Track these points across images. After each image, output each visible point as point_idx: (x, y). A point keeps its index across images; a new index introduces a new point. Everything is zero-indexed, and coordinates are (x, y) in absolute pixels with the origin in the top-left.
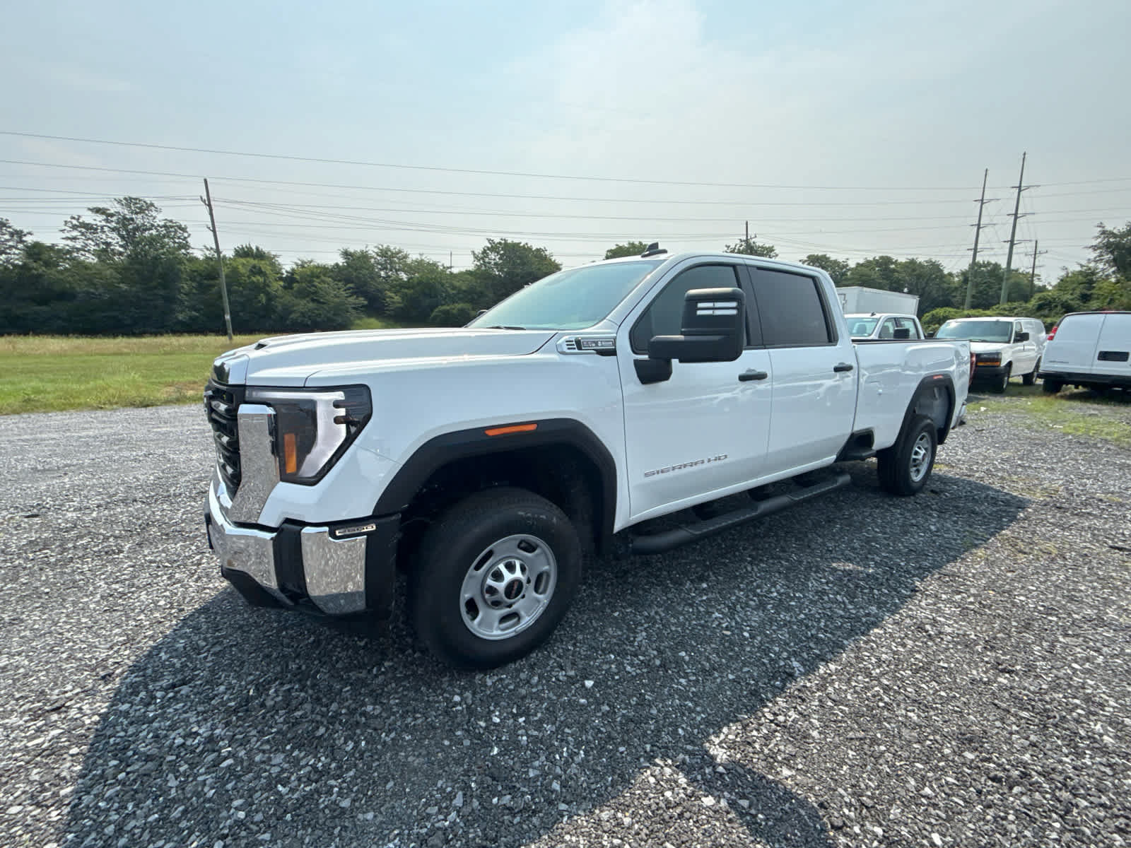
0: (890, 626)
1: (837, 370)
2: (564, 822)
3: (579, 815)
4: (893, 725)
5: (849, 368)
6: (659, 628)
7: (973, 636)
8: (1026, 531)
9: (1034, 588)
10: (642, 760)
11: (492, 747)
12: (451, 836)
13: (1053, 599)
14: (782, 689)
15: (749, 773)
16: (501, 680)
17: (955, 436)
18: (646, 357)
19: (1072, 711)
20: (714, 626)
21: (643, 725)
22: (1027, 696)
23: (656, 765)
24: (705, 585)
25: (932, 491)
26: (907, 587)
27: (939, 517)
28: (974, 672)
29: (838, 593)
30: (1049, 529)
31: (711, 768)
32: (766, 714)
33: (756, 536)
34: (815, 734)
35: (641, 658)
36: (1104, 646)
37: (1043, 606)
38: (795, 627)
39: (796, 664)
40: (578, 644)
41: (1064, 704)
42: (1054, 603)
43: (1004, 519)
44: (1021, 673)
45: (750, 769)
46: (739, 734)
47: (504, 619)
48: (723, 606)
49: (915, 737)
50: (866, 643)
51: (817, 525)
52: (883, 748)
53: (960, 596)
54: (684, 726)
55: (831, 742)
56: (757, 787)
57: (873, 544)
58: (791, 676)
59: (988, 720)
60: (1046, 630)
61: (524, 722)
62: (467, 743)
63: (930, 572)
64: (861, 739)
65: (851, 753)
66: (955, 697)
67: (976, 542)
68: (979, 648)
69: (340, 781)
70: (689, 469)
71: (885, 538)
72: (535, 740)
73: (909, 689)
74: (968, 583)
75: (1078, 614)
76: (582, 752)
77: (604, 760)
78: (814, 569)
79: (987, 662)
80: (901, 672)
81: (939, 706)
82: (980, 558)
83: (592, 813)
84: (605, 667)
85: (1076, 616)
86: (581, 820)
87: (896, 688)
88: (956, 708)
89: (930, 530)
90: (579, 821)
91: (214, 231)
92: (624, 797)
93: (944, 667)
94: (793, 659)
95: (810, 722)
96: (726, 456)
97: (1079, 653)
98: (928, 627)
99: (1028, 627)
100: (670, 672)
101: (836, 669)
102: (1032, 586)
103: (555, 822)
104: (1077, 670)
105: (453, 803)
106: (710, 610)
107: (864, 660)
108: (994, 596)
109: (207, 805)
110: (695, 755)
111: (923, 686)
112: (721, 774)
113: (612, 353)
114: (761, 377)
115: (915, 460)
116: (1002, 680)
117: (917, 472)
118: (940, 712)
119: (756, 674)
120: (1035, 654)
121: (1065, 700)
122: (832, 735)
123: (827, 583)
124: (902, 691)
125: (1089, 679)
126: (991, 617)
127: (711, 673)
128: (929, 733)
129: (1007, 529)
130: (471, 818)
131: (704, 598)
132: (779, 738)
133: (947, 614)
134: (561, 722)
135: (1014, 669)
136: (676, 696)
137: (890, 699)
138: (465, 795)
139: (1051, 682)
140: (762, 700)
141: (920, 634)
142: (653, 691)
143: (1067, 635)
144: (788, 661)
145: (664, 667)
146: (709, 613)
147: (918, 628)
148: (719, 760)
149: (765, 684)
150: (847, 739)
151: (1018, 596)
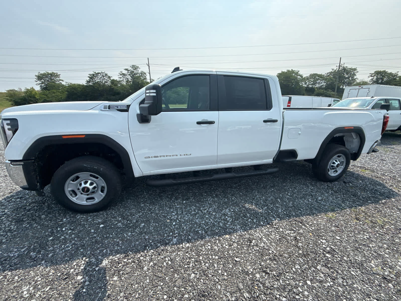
0: (235, 236)
1: (265, 121)
3: (43, 267)
4: (178, 276)
5: (275, 121)
6: (148, 213)
7: (270, 252)
8: (375, 210)
9: (339, 238)
10: (82, 256)
11: (51, 237)
12: (9, 259)
13: (344, 246)
14: (157, 248)
15: (103, 274)
16: (83, 217)
20: (168, 217)
21: (97, 245)
22: (259, 287)
23: (82, 259)
24: (184, 202)
25: (344, 182)
26: (267, 221)
27: (332, 194)
28: (249, 267)
29: (231, 217)
31: (96, 267)
32: (139, 255)
33: (231, 187)
34: (145, 268)
35: (129, 222)
36: (342, 278)
37: (332, 248)
38: (195, 226)
39: (175, 240)
40: (118, 212)
42: (341, 248)
43: (369, 202)
44: (271, 276)
45: (106, 272)
46: (120, 258)
47: (88, 199)
48: (181, 211)
49: (180, 284)
50: (216, 239)
53: (289, 232)
54: (108, 249)
55: (146, 274)
56: (98, 280)
57: (279, 200)
59: (226, 291)
60: (316, 260)
61: (70, 232)
62: (47, 233)
63: (290, 217)
64: (159, 277)
65: (148, 281)
66: (223, 275)
67: (336, 209)
68: (266, 257)
69: (10, 234)
70: (169, 157)
71: (288, 199)
72: (65, 239)
73: (207, 265)
74: (304, 227)
76: (71, 247)
77: (73, 252)
78: (235, 205)
79: (261, 265)
80: (214, 257)
81: (210, 276)
82: (328, 217)
83: (47, 267)
84: (114, 222)
85: (345, 258)
87: (202, 262)
89: (317, 199)
90: (41, 268)
91: (150, 74)
92: (61, 266)
93: (236, 261)
94: (177, 238)
95: (150, 263)
96: (190, 154)
97: (320, 277)
98: (254, 241)
99: (305, 256)
100: (130, 229)
101: (189, 246)
103: (35, 266)
104: (307, 284)
105: (22, 250)
106: (174, 212)
107: (205, 246)
108: (310, 236)
110: (98, 260)
111: (216, 265)
112: (95, 270)
114: (211, 123)
115: (332, 166)
116: (258, 276)
117: (334, 172)
118: (207, 278)
119: (156, 239)
120: (292, 269)
121: (278, 296)
122: (151, 271)
123: (232, 212)
124: (203, 264)
125: (307, 291)
126: (292, 245)
127: (142, 234)
128: (189, 286)
129: (364, 206)
130: (20, 256)
131: (178, 206)
132: (131, 265)
133: (271, 238)
134: (79, 236)
135: (270, 273)
136: (120, 238)
137: (193, 265)
138: (27, 248)
139: (282, 285)
140: (145, 249)
141: (246, 243)
142: (116, 234)
143: (326, 266)
144: (174, 238)
145: (130, 227)
146: (172, 212)
147: (248, 240)
148: (101, 265)
149: (154, 244)
150: (154, 275)
151: (323, 239)
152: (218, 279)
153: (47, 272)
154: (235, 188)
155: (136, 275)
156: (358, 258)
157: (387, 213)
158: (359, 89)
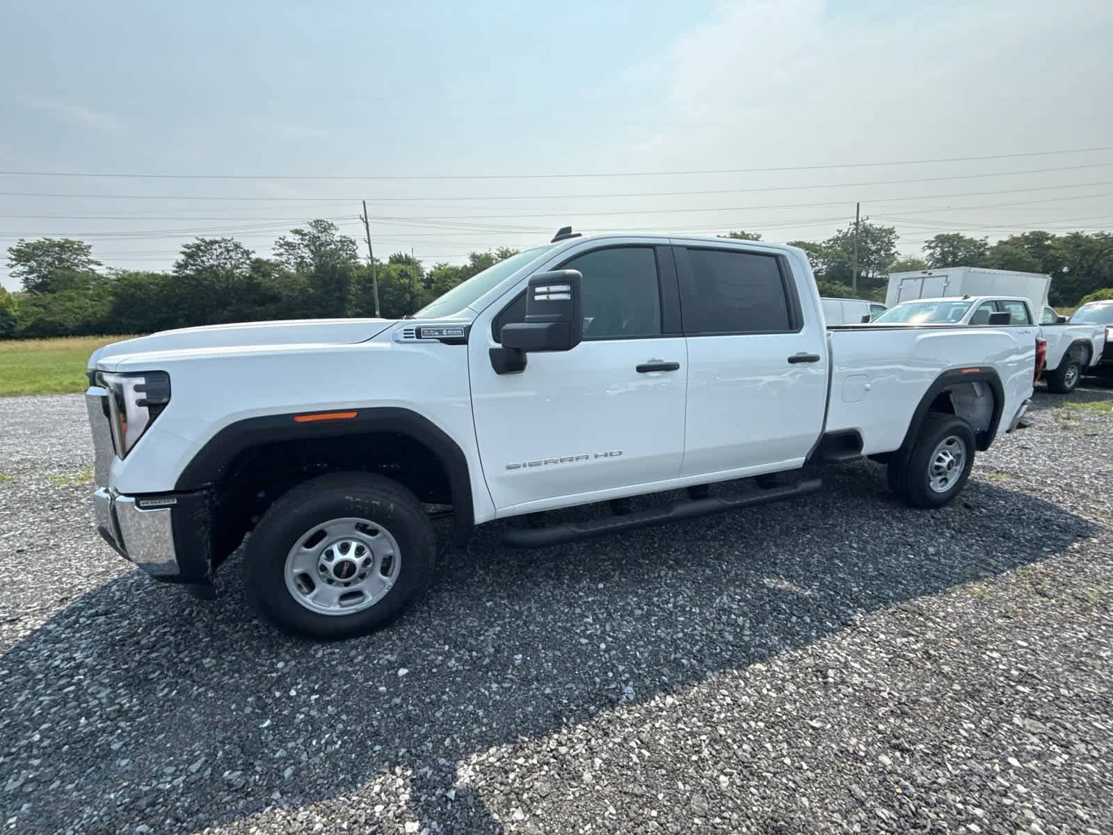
0: (780, 663)
1: (792, 360)
2: (264, 813)
3: (282, 809)
4: (688, 787)
5: (813, 359)
6: (518, 625)
7: (885, 695)
8: (1069, 568)
9: (1025, 644)
10: (387, 764)
11: (266, 719)
12: (161, 800)
13: (1046, 663)
14: (591, 716)
15: (476, 807)
16: (333, 653)
17: (1049, 440)
18: (499, 346)
19: (960, 823)
20: (578, 631)
21: (416, 726)
22: (904, 788)
23: (393, 773)
24: (601, 586)
25: (966, 506)
26: (838, 618)
27: (952, 537)
28: (854, 741)
29: (745, 615)
30: (1109, 568)
31: (443, 789)
32: (551, 742)
33: (703, 538)
34: (587, 777)
35: (474, 654)
36: (1083, 741)
37: (1021, 670)
38: (663, 646)
39: (629, 689)
40: (428, 630)
41: (954, 812)
42: (1043, 668)
43: (1046, 549)
44: (917, 756)
45: (482, 802)
46: (503, 757)
47: (344, 597)
48: (603, 610)
49: (703, 809)
50: (734, 678)
51: (786, 532)
52: (654, 813)
53: (904, 640)
54: (455, 736)
55: (598, 791)
56: (471, 825)
57: (837, 561)
58: (612, 704)
59: (827, 809)
60: (1001, 703)
61: (316, 700)
62: (248, 710)
63: (886, 603)
64: (637, 796)
65: (612, 810)
66: (800, 768)
67: (981, 574)
68: (882, 710)
69: (128, 724)
70: (567, 464)
71: (858, 556)
72: (310, 720)
73: (745, 747)
74: (931, 624)
75: (1068, 689)
76: (340, 742)
77: (353, 756)
78: (737, 583)
79: (879, 732)
80: (753, 724)
81: (769, 775)
82: (972, 594)
83: (296, 809)
84: (432, 657)
85: (1064, 691)
86: (280, 815)
87: (729, 741)
88: (791, 784)
89: (926, 552)
90: (278, 815)
91: (369, 243)
92: (338, 800)
93: (813, 728)
94: (631, 683)
95: (593, 762)
96: (620, 453)
97: (1032, 744)
98: (831, 673)
99: (973, 695)
100: (490, 674)
101: (673, 703)
102: (1025, 640)
103: (257, 810)
104: (1011, 766)
105: (191, 767)
106: (586, 614)
107: (715, 699)
108: (957, 645)
109: (26, 723)
110: (441, 771)
111: (768, 746)
112: (448, 800)
113: (463, 341)
114: (672, 367)
115: (938, 467)
116: (885, 759)
117: (941, 481)
118: (765, 783)
119: (577, 693)
120: (959, 733)
121: (960, 806)
122: (606, 782)
123: (739, 601)
124: (735, 747)
125: (1022, 783)
126: (928, 673)
127: (530, 683)
128: (728, 808)
129: (1040, 561)
130: (193, 786)
131: (590, 599)
132: (543, 773)
133: (869, 660)
134: (346, 706)
135: (912, 748)
136: (475, 702)
137: (711, 754)
138: (206, 761)
139: (956, 776)
140: (560, 725)
141: (815, 679)
142: (457, 692)
143: (1031, 716)
144: (623, 685)
145: (488, 668)
146: (582, 616)
147: (817, 671)
148: (458, 783)
149: (577, 706)
150: (620, 792)
151: (991, 650)
152: (795, 782)
153: (302, 822)
154: (714, 538)
155: (571, 797)
156: (1090, 686)
157: (1096, 574)
158: (923, 278)
